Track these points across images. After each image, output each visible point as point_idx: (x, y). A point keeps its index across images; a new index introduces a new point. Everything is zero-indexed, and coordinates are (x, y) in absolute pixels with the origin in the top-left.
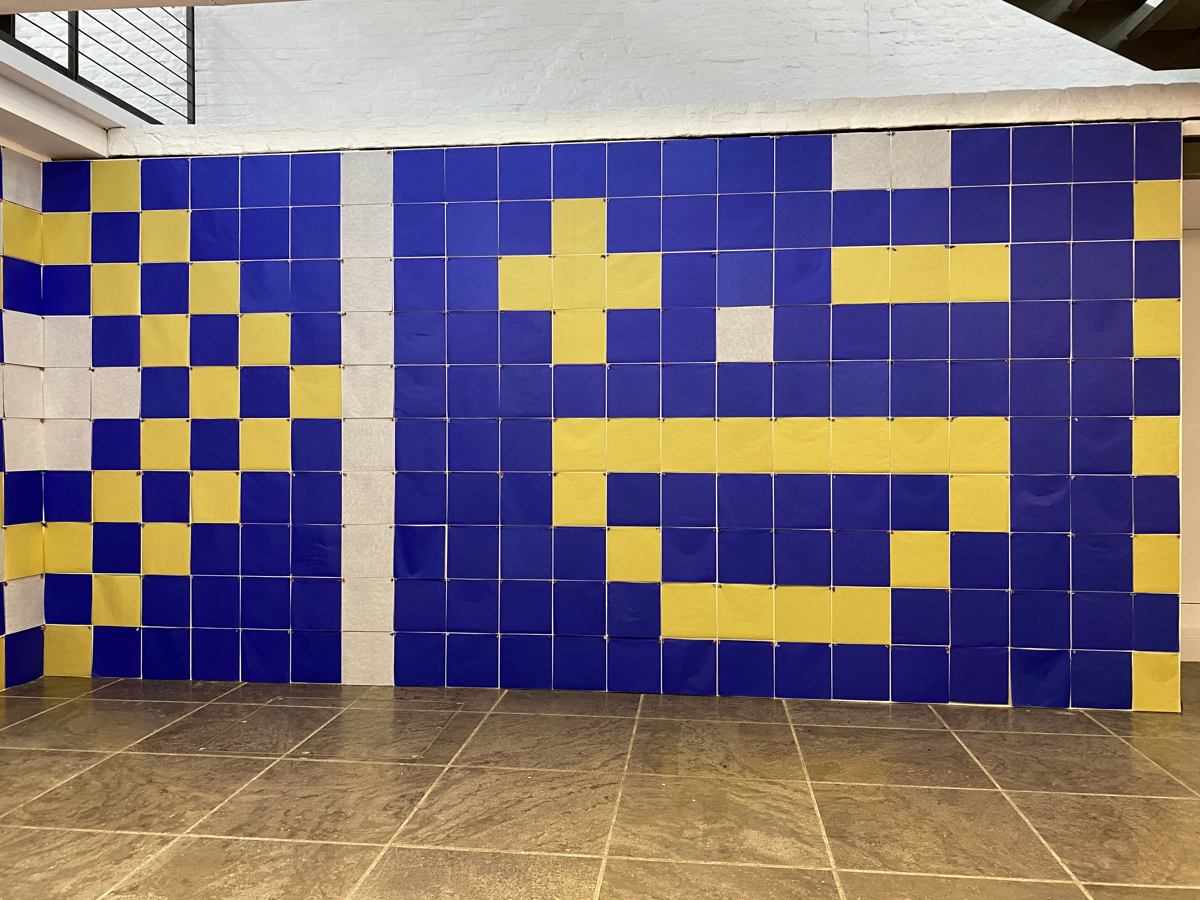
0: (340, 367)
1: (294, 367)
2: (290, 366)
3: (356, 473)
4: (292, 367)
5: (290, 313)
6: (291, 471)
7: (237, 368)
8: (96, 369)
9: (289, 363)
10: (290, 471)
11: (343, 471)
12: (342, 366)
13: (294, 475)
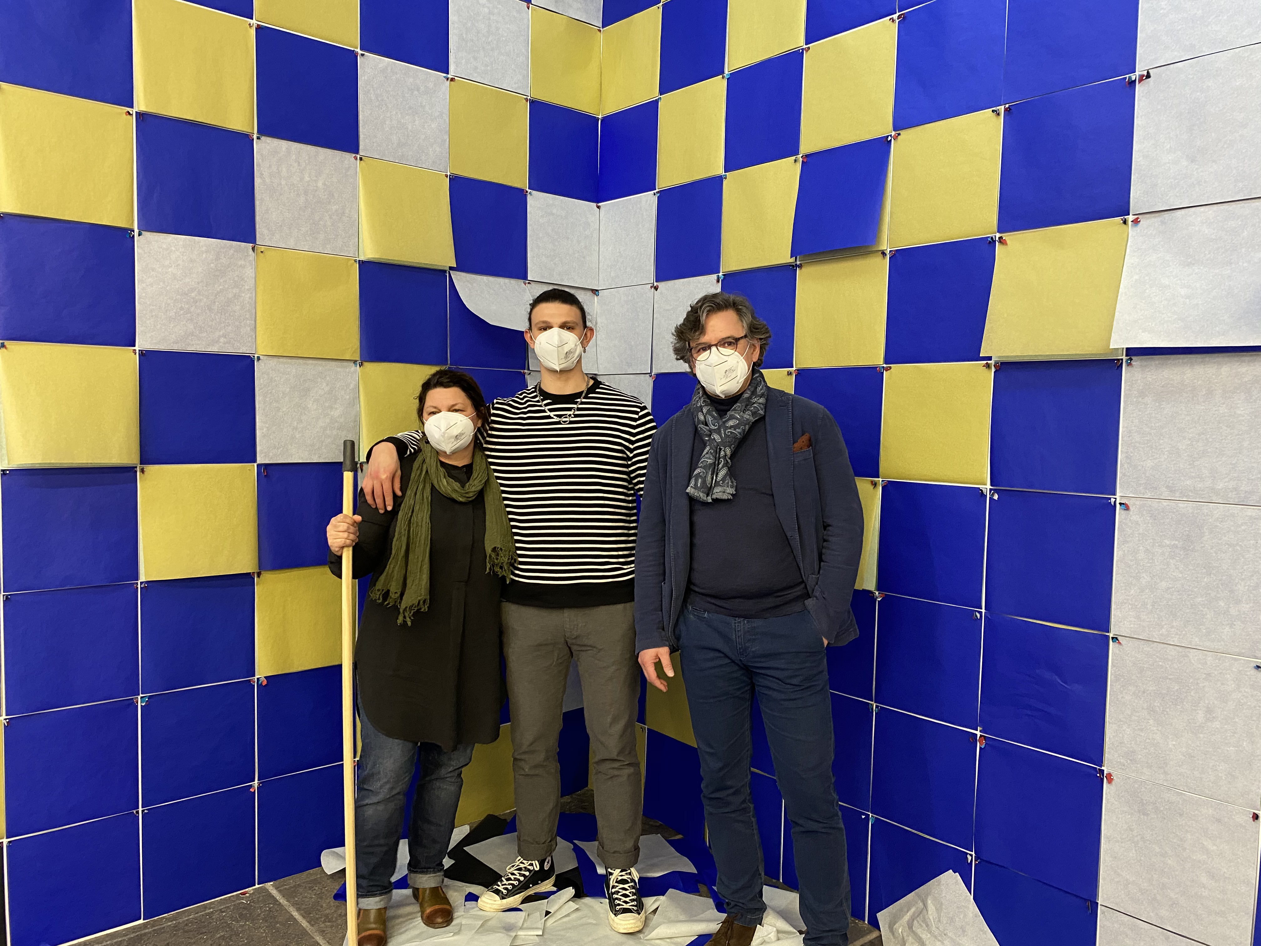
0: (1125, 222)
1: (1005, 236)
2: (998, 235)
3: (1155, 504)
4: (1000, 238)
5: (1002, 109)
6: (989, 486)
7: (882, 256)
8: (661, 285)
9: (996, 229)
10: (987, 487)
11: (1119, 497)
12: (1130, 218)
13: (996, 497)
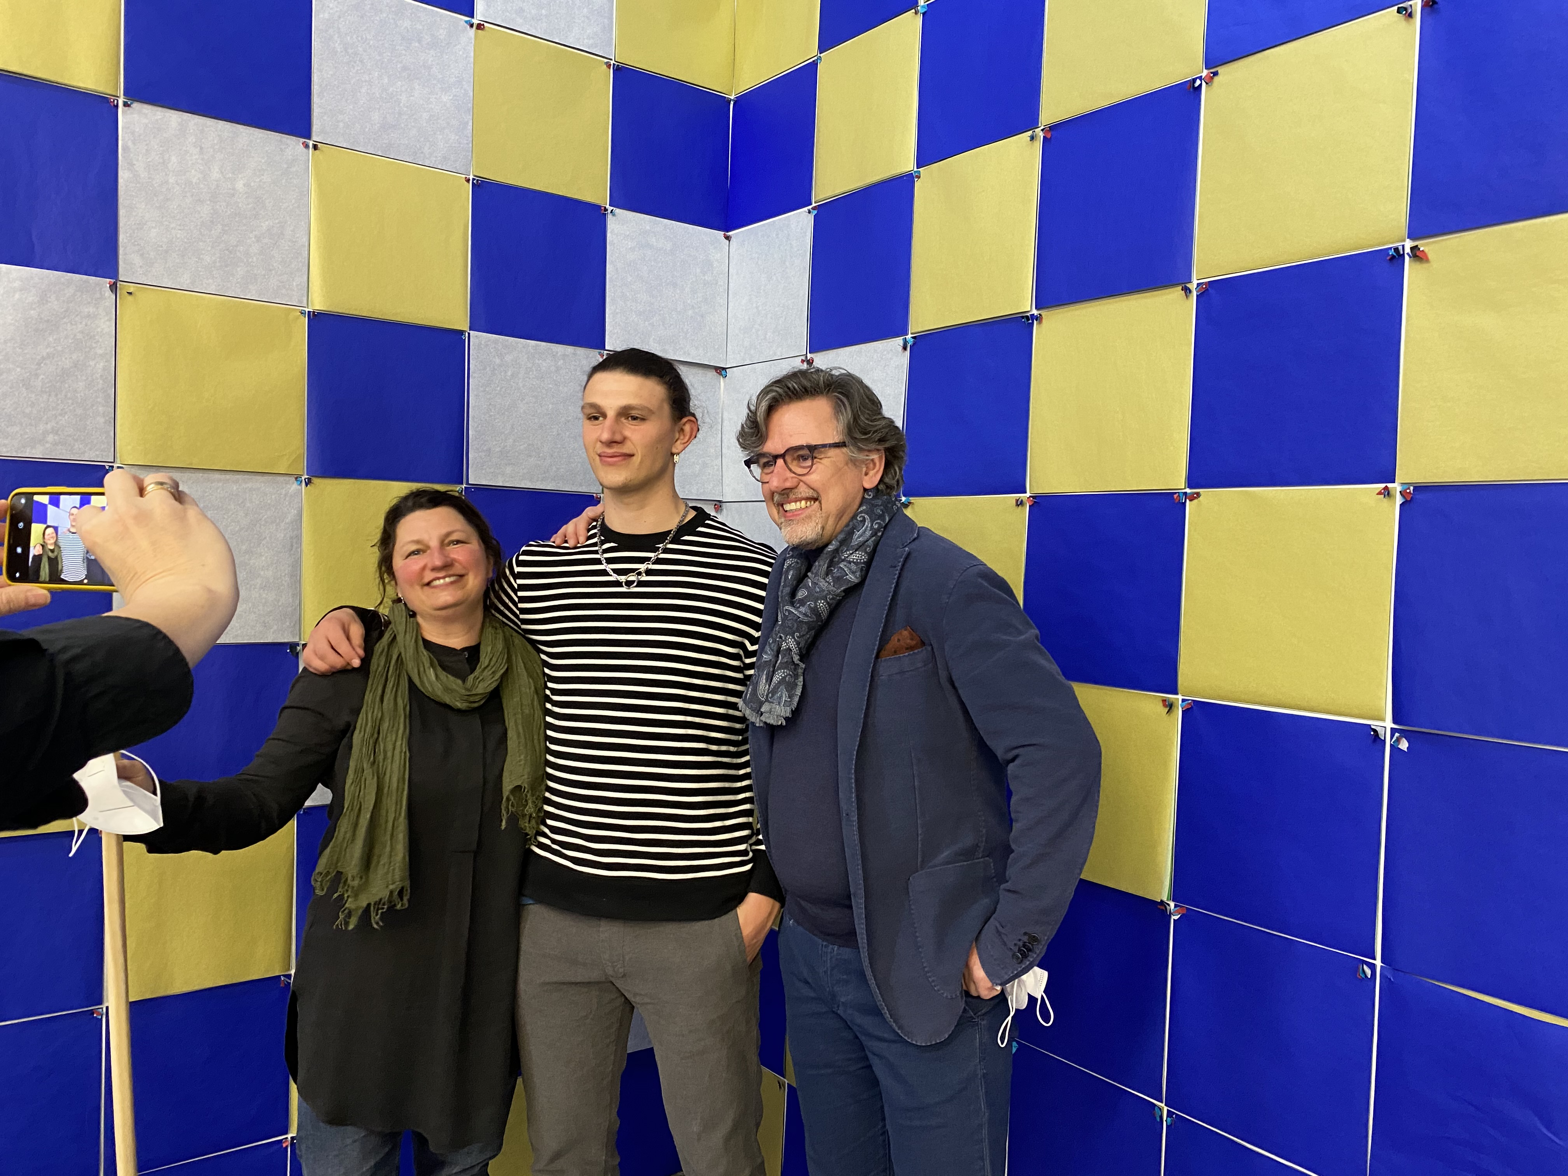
1: (1424, 245)
2: (1409, 246)
4: (1414, 249)
5: (1417, 4)
6: (1389, 724)
7: (1187, 291)
8: (818, 357)
9: (1405, 231)
10: (1385, 724)
13: (1405, 744)
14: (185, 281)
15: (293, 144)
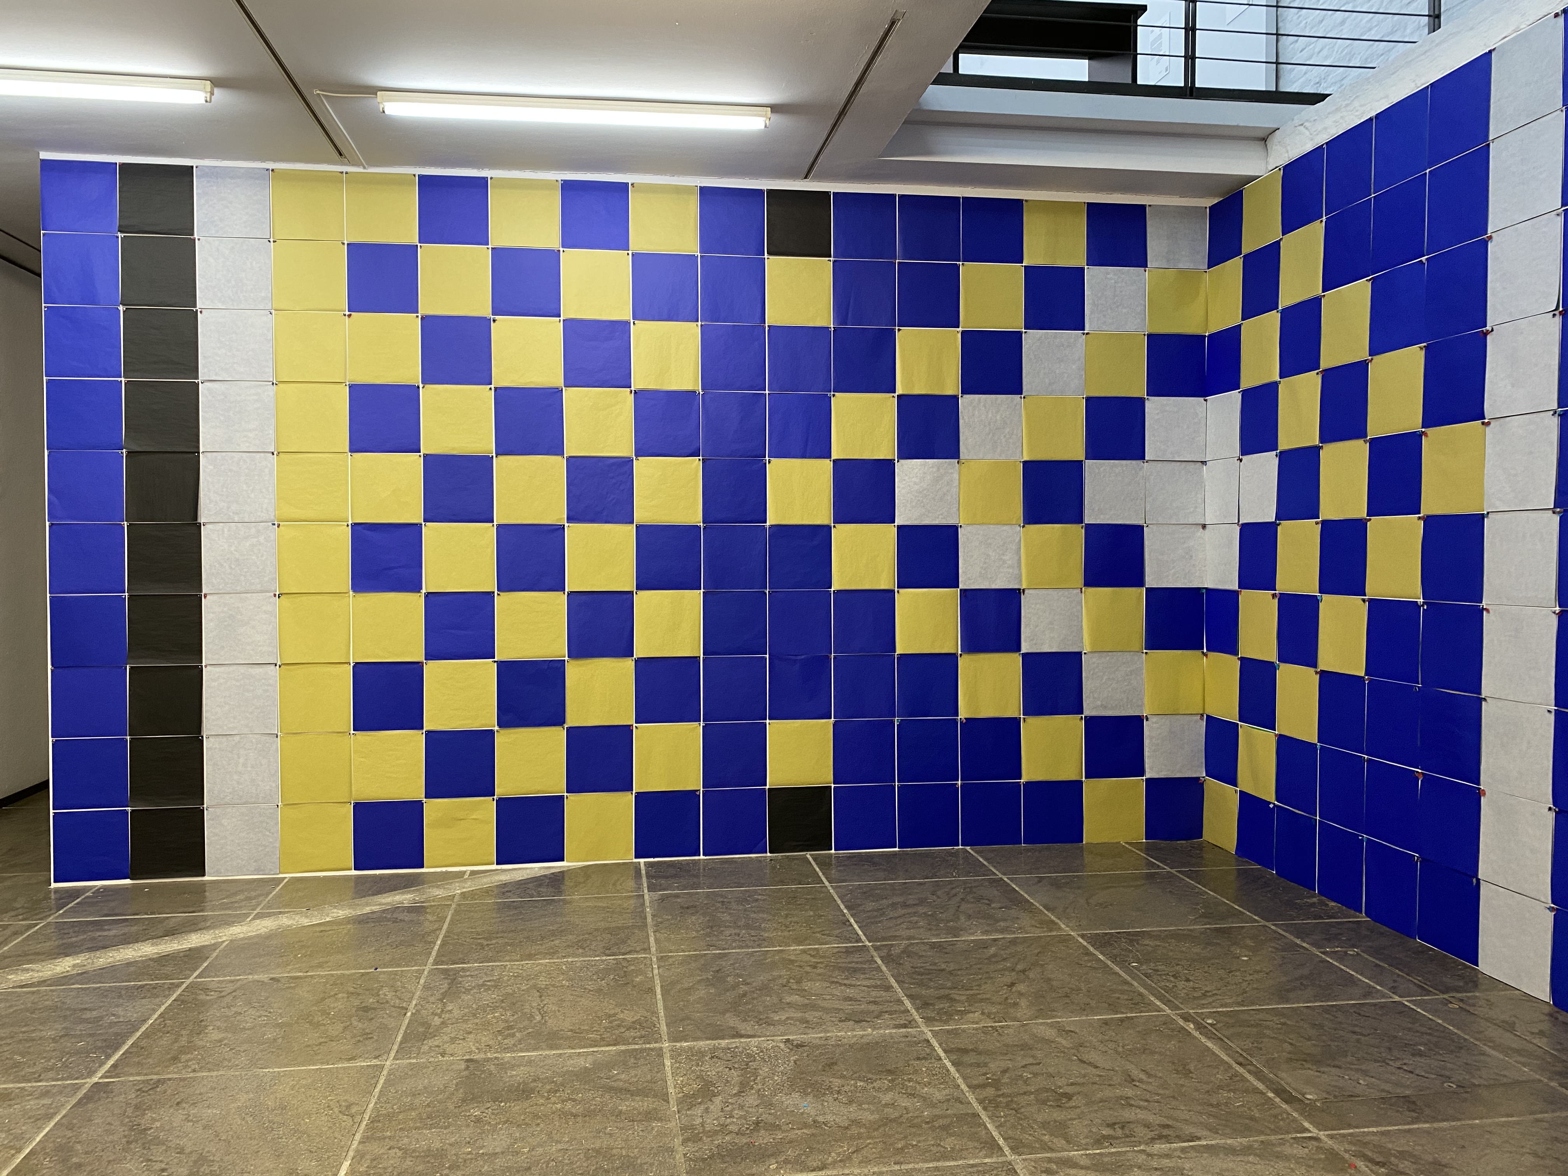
0: (1483, 424)
1: (1427, 430)
2: (1423, 430)
3: (1502, 608)
5: (1423, 345)
6: (1421, 600)
7: (1366, 441)
8: (1245, 458)
9: (1422, 425)
11: (1484, 604)
12: (1485, 421)
13: (1425, 607)
14: (981, 456)
15: (1017, 397)
